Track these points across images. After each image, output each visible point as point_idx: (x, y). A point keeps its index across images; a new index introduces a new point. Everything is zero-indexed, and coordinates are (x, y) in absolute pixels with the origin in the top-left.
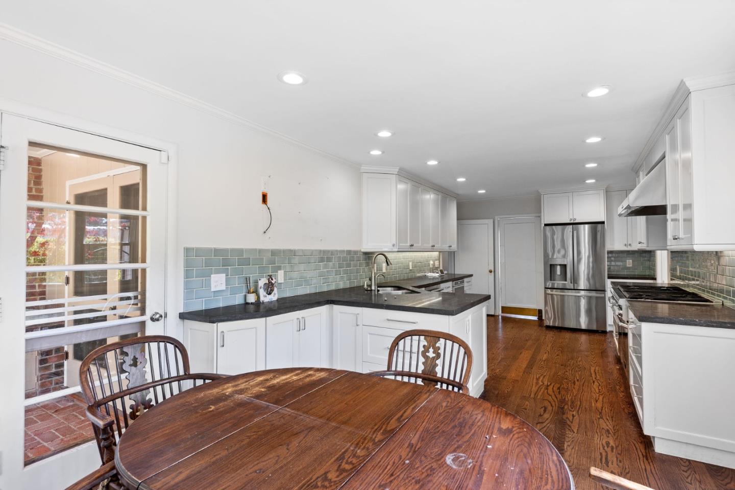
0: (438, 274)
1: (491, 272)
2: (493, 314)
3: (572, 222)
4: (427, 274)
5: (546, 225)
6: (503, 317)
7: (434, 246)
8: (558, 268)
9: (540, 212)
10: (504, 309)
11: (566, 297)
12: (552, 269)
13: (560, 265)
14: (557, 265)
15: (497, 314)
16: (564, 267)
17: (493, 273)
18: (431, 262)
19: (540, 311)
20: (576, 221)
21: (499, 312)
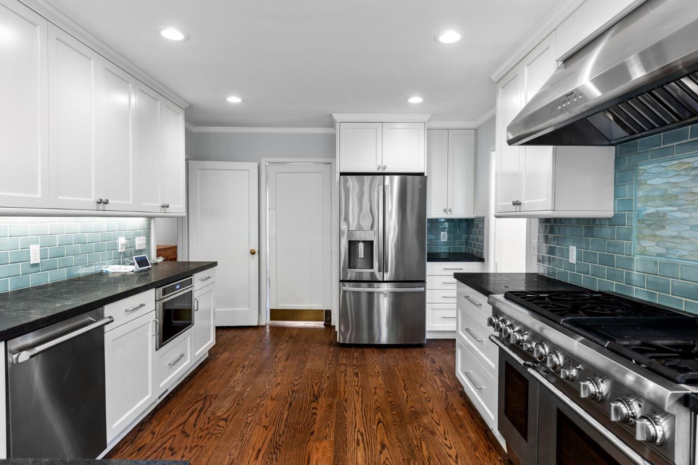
0: (132, 268)
1: (253, 253)
2: (256, 324)
3: (380, 171)
4: (105, 269)
5: (342, 174)
6: (272, 327)
7: (106, 203)
8: (361, 246)
9: (334, 156)
10: (276, 314)
11: (376, 295)
12: (352, 247)
13: (363, 242)
14: (359, 242)
15: (263, 323)
16: (369, 244)
17: (256, 255)
18: (122, 241)
19: (328, 313)
20: (386, 171)
21: (266, 320)
